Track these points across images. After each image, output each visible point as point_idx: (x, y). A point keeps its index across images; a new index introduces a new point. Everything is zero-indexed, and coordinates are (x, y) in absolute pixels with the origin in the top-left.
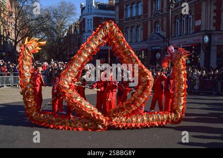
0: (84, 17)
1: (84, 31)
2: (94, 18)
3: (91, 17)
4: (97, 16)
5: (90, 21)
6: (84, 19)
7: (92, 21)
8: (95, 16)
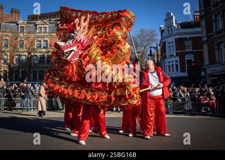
0: (164, 40)
1: (165, 57)
2: (176, 39)
3: (172, 39)
4: (180, 37)
5: (171, 44)
6: (164, 43)
7: (174, 44)
8: (177, 37)
